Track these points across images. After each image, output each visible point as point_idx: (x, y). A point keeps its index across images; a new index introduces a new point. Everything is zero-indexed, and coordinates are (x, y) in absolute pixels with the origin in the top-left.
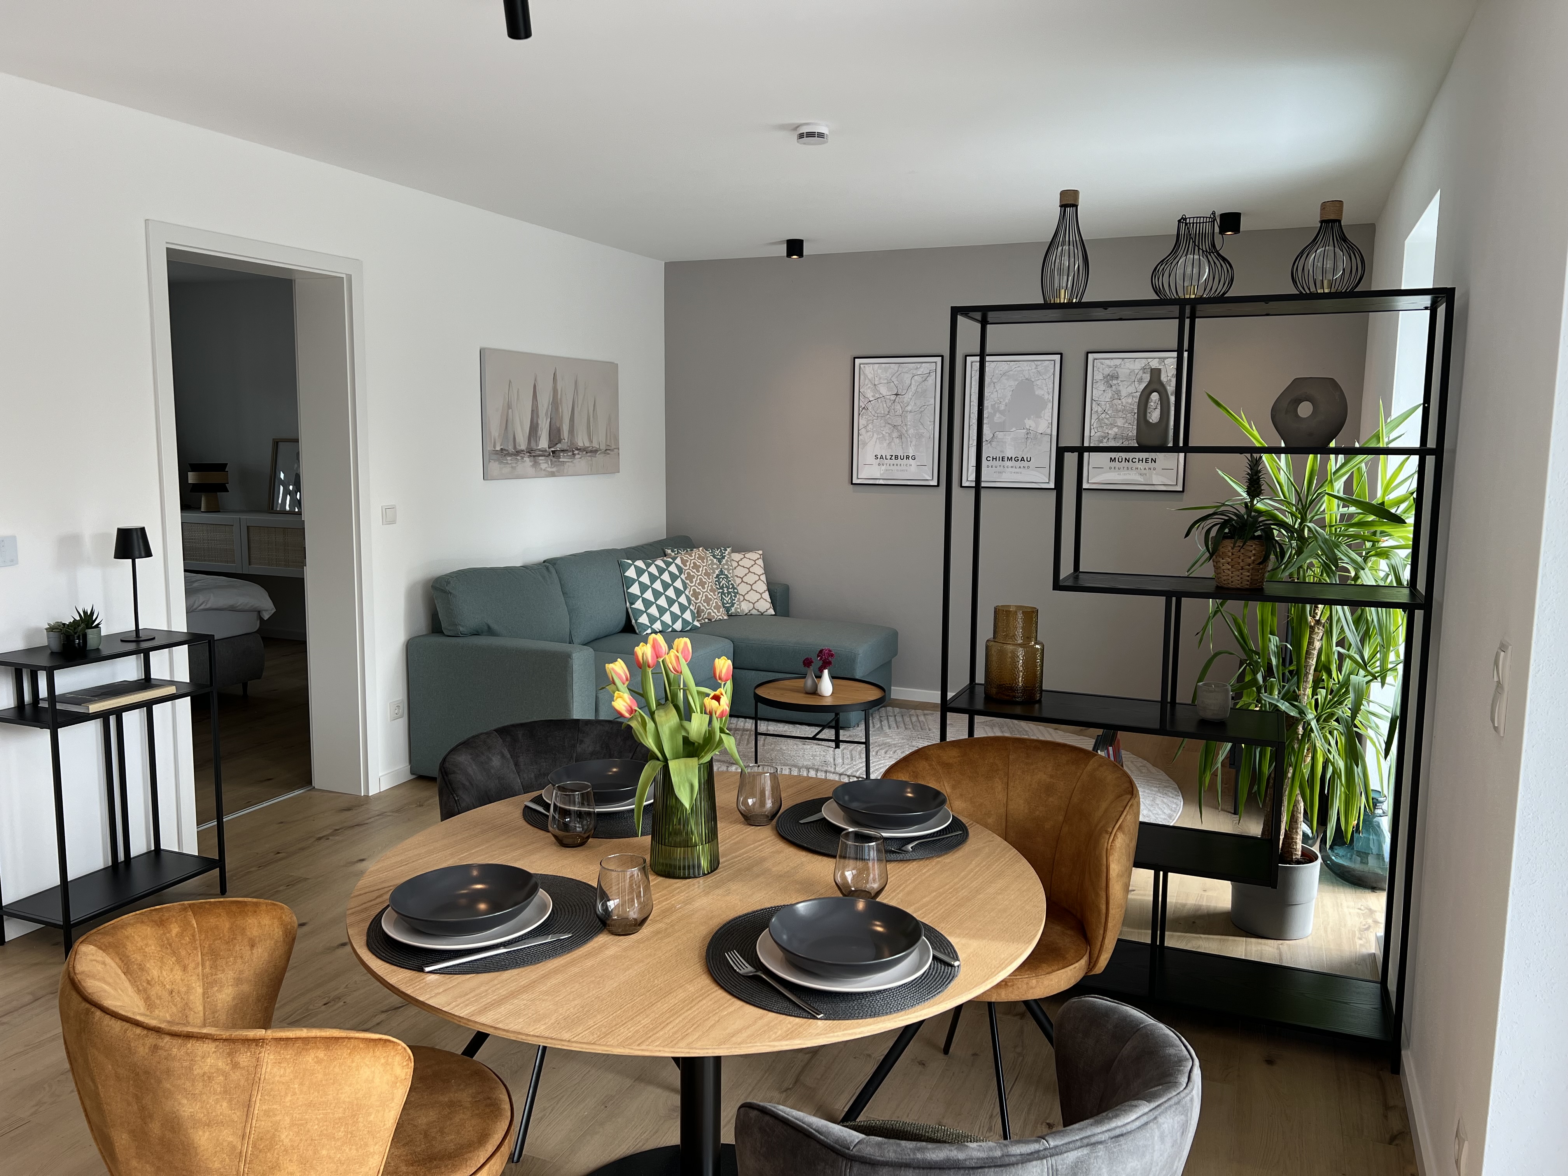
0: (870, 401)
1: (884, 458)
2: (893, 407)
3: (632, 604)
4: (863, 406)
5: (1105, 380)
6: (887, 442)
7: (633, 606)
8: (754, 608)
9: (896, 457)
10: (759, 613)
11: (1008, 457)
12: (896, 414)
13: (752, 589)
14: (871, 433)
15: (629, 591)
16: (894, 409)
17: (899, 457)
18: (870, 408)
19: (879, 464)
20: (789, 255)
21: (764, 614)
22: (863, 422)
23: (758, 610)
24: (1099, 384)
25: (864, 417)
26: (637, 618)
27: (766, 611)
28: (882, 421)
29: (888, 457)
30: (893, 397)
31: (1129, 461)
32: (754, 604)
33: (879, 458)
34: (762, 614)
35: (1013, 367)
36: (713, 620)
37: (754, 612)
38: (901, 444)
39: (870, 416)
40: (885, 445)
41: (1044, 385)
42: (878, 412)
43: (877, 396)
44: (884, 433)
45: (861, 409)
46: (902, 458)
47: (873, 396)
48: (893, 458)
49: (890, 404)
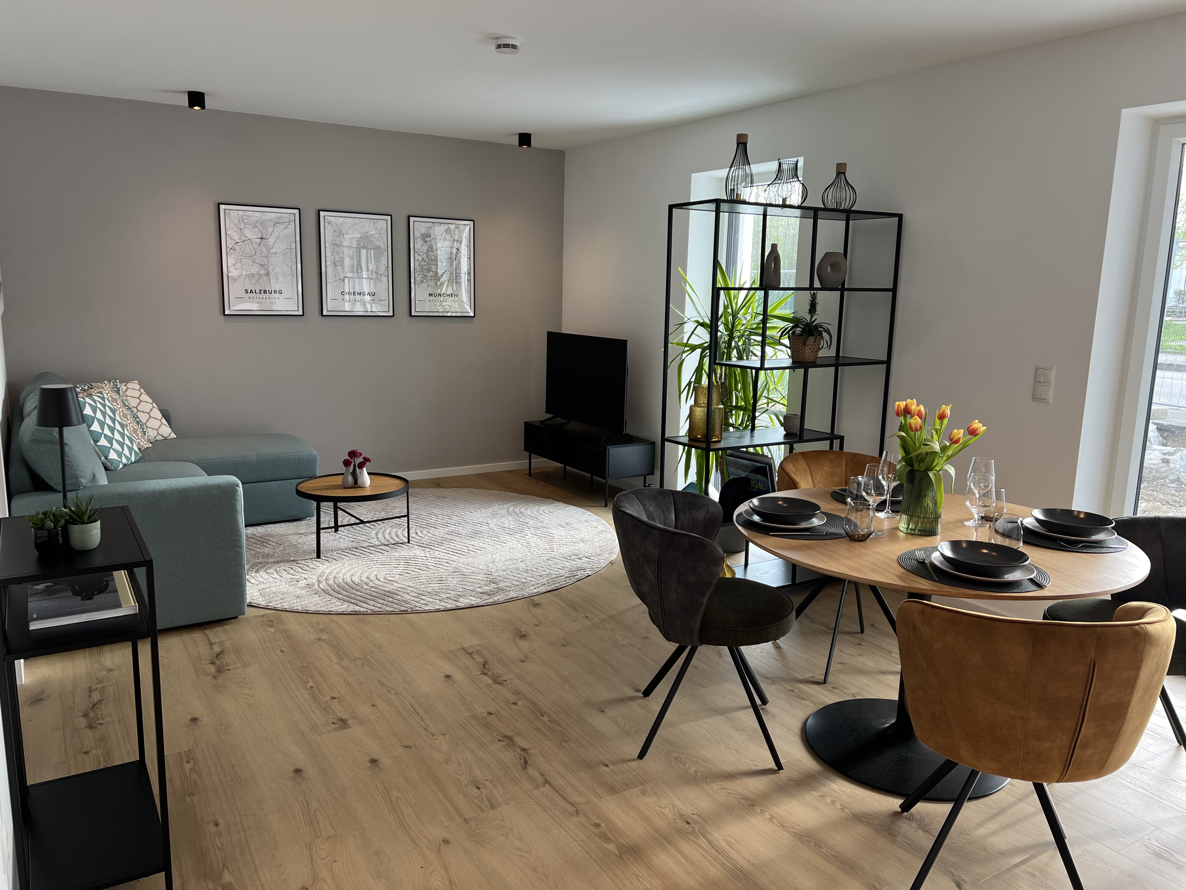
0: (237, 243)
1: (254, 292)
3: (96, 441)
4: (231, 247)
5: (422, 237)
6: (256, 279)
7: (98, 444)
8: (158, 434)
9: (265, 292)
11: (358, 292)
12: (262, 255)
13: (150, 417)
14: (240, 271)
15: (91, 429)
16: (260, 251)
17: (268, 292)
18: (237, 249)
19: (249, 298)
22: (231, 261)
23: (162, 436)
24: (418, 240)
25: (232, 256)
27: (170, 435)
28: (250, 261)
29: (258, 291)
30: (258, 241)
31: (439, 294)
33: (249, 292)
34: (166, 438)
35: (357, 223)
38: (268, 280)
39: (238, 256)
40: (254, 281)
41: (380, 239)
42: (245, 252)
43: (244, 238)
44: (252, 271)
45: (228, 249)
47: (239, 239)
48: (262, 292)
49: (256, 246)
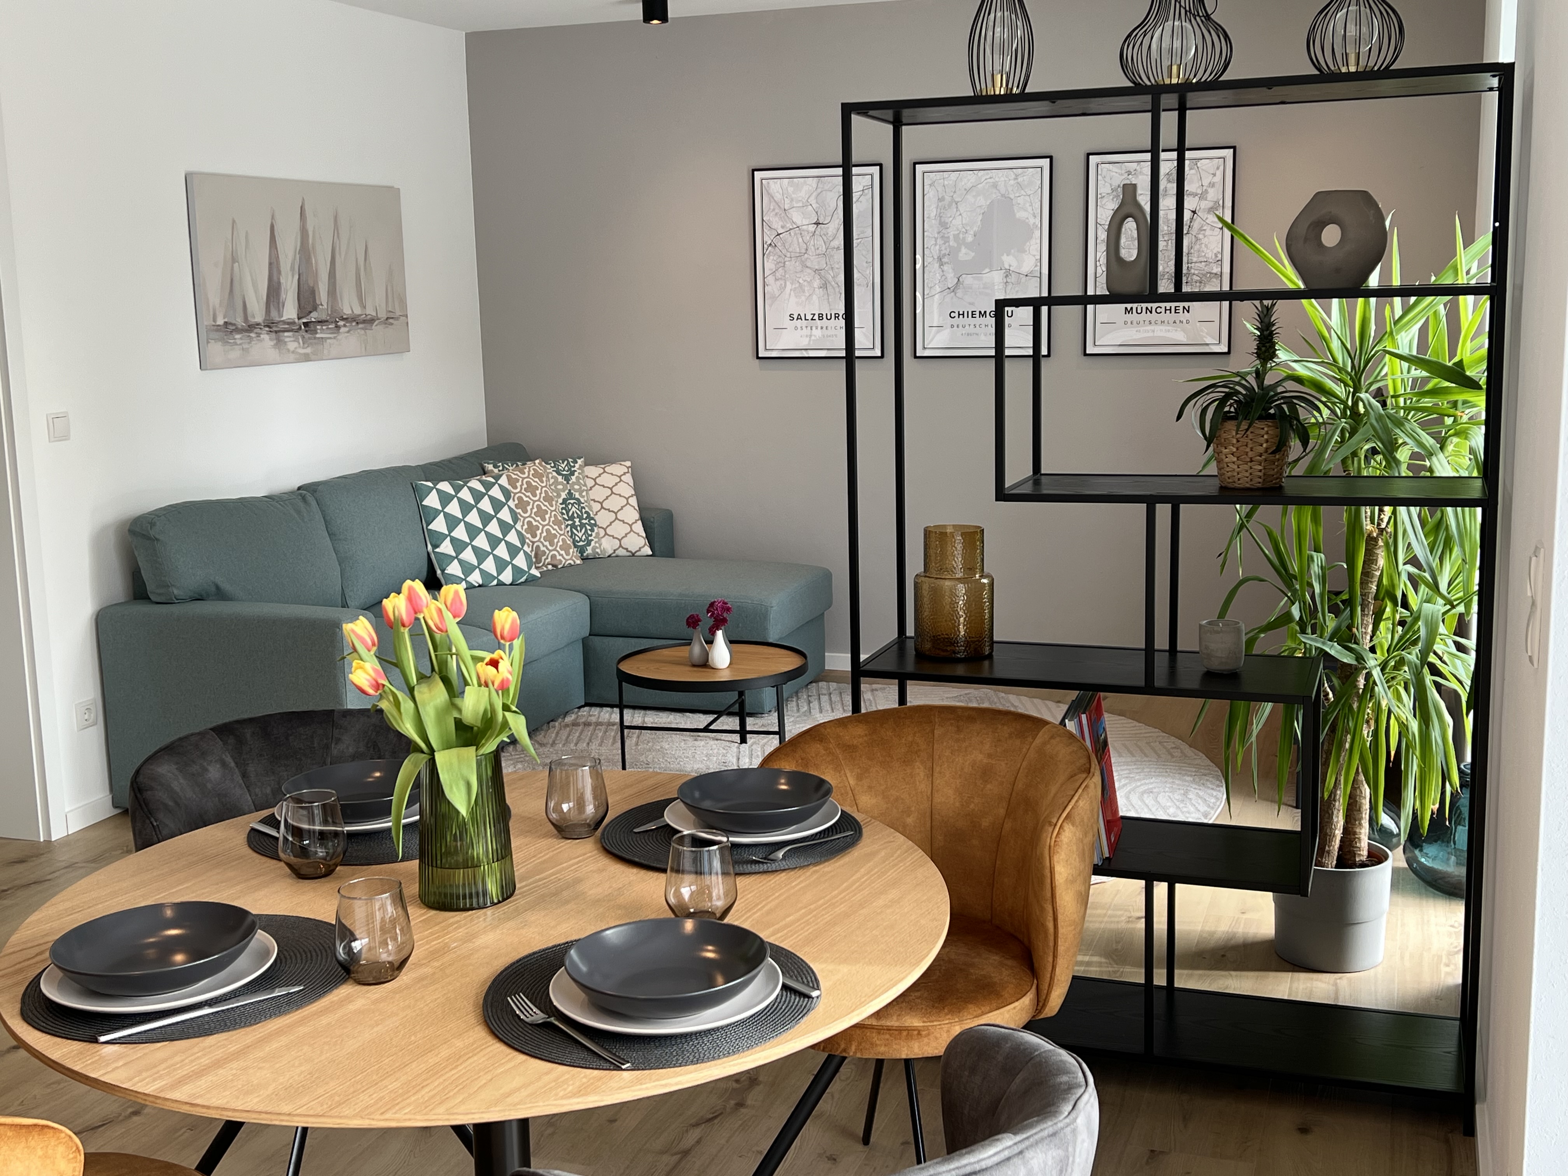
0: (779, 235)
1: (803, 318)
2: (812, 242)
3: (435, 546)
4: (769, 242)
5: (1115, 193)
6: (807, 294)
7: (437, 550)
8: (621, 546)
9: (821, 317)
10: (631, 554)
11: (980, 312)
12: (818, 252)
13: (616, 518)
14: (782, 282)
15: (430, 527)
16: (814, 246)
17: (824, 317)
18: (779, 245)
19: (796, 328)
20: (647, 18)
21: (637, 554)
22: (770, 265)
23: (627, 549)
24: (1105, 200)
25: (771, 258)
26: (444, 567)
27: (640, 550)
28: (797, 264)
29: (809, 317)
30: (812, 228)
31: (1151, 312)
32: (620, 540)
33: (796, 318)
34: (633, 555)
35: (983, 179)
36: (559, 567)
37: (622, 552)
38: (826, 297)
39: (780, 256)
40: (803, 298)
41: (1028, 205)
42: (790, 250)
43: (789, 226)
44: (801, 281)
45: (766, 246)
46: (829, 318)
47: (782, 227)
48: (816, 317)
49: (808, 238)
